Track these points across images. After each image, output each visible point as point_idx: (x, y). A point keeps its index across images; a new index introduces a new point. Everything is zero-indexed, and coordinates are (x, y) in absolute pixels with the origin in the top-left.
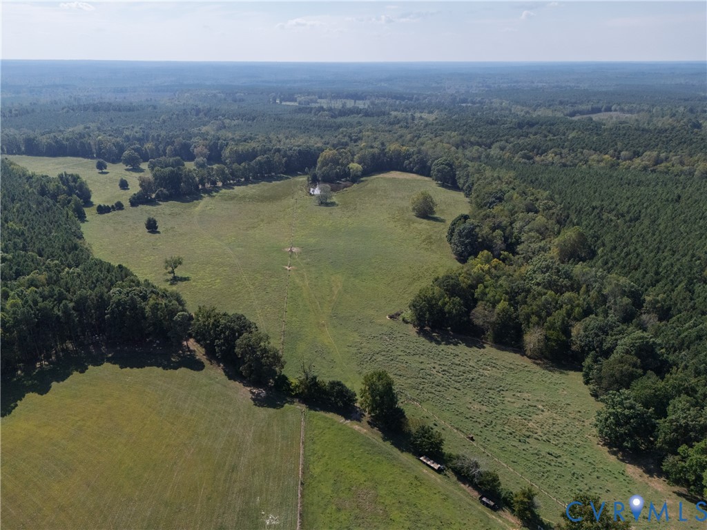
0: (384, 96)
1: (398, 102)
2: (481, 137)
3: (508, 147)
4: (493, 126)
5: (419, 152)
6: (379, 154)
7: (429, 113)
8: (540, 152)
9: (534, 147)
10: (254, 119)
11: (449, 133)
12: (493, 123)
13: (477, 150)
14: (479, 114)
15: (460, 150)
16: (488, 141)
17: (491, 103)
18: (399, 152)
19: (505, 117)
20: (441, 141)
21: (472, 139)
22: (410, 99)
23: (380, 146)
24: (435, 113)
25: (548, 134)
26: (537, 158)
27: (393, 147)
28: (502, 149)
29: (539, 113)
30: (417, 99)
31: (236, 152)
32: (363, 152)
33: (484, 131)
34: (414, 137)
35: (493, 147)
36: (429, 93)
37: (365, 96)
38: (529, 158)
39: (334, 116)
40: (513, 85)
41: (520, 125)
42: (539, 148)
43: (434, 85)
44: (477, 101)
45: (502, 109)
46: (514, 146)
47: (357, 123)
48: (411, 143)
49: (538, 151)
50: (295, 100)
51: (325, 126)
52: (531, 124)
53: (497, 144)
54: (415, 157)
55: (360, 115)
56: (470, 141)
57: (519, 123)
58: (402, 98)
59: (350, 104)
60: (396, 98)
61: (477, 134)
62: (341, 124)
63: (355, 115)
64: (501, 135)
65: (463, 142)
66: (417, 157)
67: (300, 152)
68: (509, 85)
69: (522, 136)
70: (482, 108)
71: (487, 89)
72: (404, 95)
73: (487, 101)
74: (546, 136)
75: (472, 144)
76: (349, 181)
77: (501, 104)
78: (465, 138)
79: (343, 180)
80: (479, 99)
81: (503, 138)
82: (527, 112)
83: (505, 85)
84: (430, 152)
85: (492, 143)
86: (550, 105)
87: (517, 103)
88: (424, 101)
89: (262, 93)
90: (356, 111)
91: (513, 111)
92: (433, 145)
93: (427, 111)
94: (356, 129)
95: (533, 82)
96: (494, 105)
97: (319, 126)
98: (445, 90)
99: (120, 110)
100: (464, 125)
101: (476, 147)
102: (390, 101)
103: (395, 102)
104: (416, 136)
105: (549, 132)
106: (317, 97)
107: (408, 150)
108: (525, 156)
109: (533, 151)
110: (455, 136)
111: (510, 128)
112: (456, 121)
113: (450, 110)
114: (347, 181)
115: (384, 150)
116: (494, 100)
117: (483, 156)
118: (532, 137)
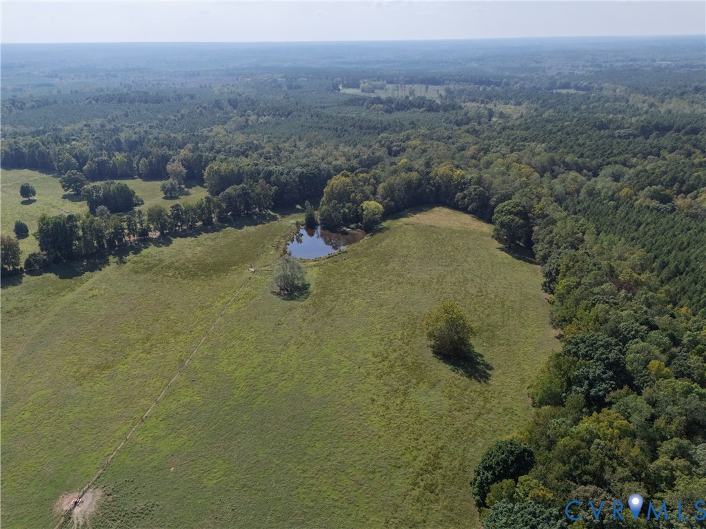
0: (466, 80)
1: (481, 88)
2: (582, 156)
3: (626, 177)
4: (602, 132)
5: (479, 182)
6: (420, 180)
7: (516, 105)
8: (684, 188)
9: (674, 180)
10: (289, 114)
11: (533, 144)
12: (602, 126)
13: (575, 180)
14: (583, 107)
15: (546, 179)
16: (594, 163)
17: (601, 89)
18: (450, 179)
19: (620, 112)
20: (518, 161)
21: (568, 159)
22: (498, 84)
23: (423, 168)
24: (524, 105)
25: (693, 150)
26: (679, 201)
27: (441, 170)
28: (616, 178)
29: (671, 106)
30: (507, 84)
31: (217, 172)
32: (392, 180)
33: (588, 142)
34: (479, 151)
35: (602, 173)
36: (523, 76)
37: (444, 81)
38: (665, 200)
39: (389, 111)
40: (629, 64)
41: (645, 131)
42: (682, 183)
43: (532, 65)
44: (583, 86)
45: (616, 100)
46: (637, 175)
47: (410, 124)
48: (473, 161)
49: (681, 186)
50: (357, 86)
51: (369, 128)
52: (662, 129)
53: (608, 170)
54: (472, 188)
55: (422, 109)
56: (564, 162)
57: (643, 127)
58: (489, 83)
59: (420, 91)
60: (481, 82)
61: (577, 149)
62: (389, 125)
63: (415, 109)
64: (615, 152)
65: (553, 162)
66: (475, 189)
67: (302, 176)
68: (625, 63)
69: (650, 153)
70: (589, 98)
71: (597, 69)
72: (491, 80)
73: (596, 86)
74: (689, 154)
75: (568, 167)
76: (360, 228)
77: (615, 91)
78: (557, 158)
79: (352, 226)
80: (586, 83)
81: (618, 159)
82: (652, 105)
83: (619, 64)
84: (497, 181)
85: (600, 167)
86: (683, 94)
87: (637, 89)
88: (515, 86)
89: (327, 78)
90: (421, 104)
91: (631, 103)
92: (503, 169)
93: (513, 102)
94: (402, 135)
95: (654, 60)
96: (604, 92)
97: (361, 128)
98: (544, 71)
99: (146, 102)
100: (559, 131)
101: (573, 174)
102: (471, 87)
103: (479, 88)
104: (483, 149)
105: (695, 146)
106: (385, 82)
107: (463, 177)
108: (655, 196)
109: (672, 185)
110: (540, 152)
111: (630, 135)
112: (548, 121)
113: (544, 100)
114: (358, 227)
115: (428, 173)
116: (605, 85)
117: (583, 190)
118: (668, 156)
